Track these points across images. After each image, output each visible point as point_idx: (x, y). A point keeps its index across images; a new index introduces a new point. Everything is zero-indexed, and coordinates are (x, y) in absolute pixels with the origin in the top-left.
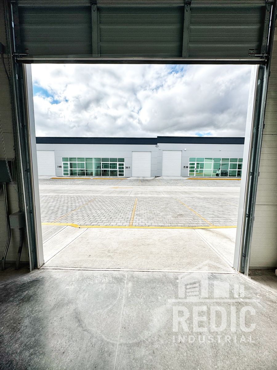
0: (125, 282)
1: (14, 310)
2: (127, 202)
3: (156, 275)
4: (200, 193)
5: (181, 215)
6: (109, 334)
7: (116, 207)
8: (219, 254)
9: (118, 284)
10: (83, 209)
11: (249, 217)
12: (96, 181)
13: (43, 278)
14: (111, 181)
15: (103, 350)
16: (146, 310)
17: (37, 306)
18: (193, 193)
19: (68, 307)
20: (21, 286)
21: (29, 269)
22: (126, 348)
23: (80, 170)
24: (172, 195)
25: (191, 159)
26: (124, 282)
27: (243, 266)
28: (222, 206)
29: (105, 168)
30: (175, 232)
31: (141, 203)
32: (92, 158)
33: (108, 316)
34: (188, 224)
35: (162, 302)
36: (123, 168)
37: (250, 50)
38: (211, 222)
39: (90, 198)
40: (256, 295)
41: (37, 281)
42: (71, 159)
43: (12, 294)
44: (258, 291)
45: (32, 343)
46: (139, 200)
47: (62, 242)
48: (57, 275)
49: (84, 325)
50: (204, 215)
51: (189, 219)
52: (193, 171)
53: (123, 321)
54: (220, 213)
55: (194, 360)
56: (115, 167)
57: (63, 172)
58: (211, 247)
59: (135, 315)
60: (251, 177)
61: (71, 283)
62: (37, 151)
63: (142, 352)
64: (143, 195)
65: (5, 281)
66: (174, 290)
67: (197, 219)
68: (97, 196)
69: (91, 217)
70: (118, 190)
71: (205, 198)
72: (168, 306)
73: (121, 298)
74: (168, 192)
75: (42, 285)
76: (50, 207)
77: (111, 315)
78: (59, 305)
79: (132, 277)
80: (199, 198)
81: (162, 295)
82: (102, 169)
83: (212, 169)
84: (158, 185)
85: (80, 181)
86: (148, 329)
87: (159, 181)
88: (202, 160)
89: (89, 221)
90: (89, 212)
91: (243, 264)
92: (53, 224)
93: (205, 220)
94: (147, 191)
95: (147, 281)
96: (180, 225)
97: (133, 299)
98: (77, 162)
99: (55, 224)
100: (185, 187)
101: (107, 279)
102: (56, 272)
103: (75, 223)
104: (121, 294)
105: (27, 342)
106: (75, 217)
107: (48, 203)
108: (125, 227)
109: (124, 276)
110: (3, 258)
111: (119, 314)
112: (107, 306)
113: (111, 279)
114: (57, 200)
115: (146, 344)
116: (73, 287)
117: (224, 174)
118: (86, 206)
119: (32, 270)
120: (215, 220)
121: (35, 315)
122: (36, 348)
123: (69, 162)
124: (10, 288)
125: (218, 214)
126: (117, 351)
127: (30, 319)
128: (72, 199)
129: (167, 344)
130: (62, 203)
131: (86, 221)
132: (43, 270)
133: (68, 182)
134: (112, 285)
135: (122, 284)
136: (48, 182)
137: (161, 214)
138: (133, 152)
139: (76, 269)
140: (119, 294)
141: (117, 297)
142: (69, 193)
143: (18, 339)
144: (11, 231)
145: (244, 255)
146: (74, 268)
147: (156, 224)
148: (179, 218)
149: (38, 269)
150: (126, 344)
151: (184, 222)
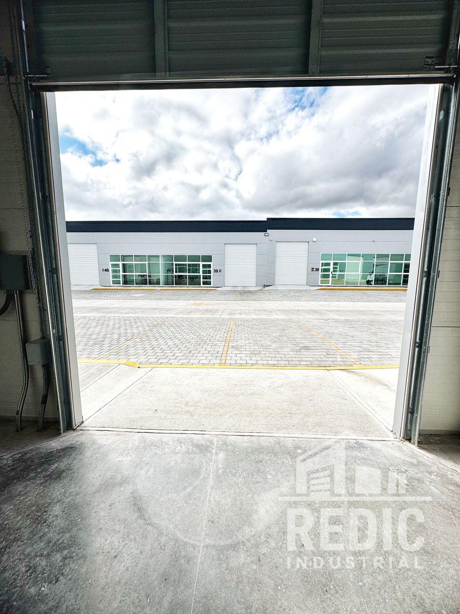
0: (214, 451)
1: (36, 491)
2: (216, 326)
3: (265, 442)
4: (338, 311)
5: (306, 348)
6: (187, 530)
7: (198, 334)
8: (370, 409)
9: (202, 455)
10: (145, 339)
11: (420, 347)
12: (166, 293)
13: (82, 444)
14: (189, 292)
15: (177, 555)
16: (247, 494)
17: (73, 486)
18: (327, 312)
19: (122, 489)
20: (48, 455)
21: (59, 430)
22: (214, 552)
23: (139, 275)
24: (292, 316)
25: (324, 257)
26: (211, 452)
27: (409, 428)
28: (375, 334)
29: (180, 272)
30: (296, 375)
31: (240, 328)
32: (158, 256)
33: (186, 503)
34: (317, 363)
35: (273, 483)
36: (210, 272)
37: (427, 57)
38: (357, 360)
39: (156, 321)
40: (431, 475)
41: (71, 448)
42: (124, 257)
43: (33, 467)
44: (434, 468)
45: (65, 542)
46: (237, 324)
47: (112, 389)
48: (104, 439)
49: (147, 516)
50: (346, 348)
51: (320, 353)
52: (328, 276)
53: (210, 511)
54: (372, 344)
55: (325, 573)
56: (197, 271)
57: (111, 279)
58: (355, 398)
59: (229, 502)
60: (425, 279)
61: (126, 452)
62: (68, 245)
63: (240, 558)
64: (243, 316)
65: (23, 448)
66: (292, 465)
67: (332, 353)
68: (167, 318)
69: (158, 351)
70: (202, 307)
71: (347, 321)
72: (284, 489)
73: (206, 475)
74: (284, 311)
75: (80, 454)
76: (91, 335)
77: (191, 502)
78: (108, 486)
79: (225, 444)
80: (337, 321)
81: (273, 473)
82: (175, 274)
83: (360, 273)
84: (268, 300)
85: (139, 293)
86: (250, 525)
87: (270, 292)
88: (342, 257)
89: (155, 357)
90: (154, 343)
91: (409, 425)
92: (96, 361)
93: (347, 356)
94: (249, 310)
95: (249, 450)
96: (304, 363)
97: (227, 477)
98: (134, 263)
99: (99, 361)
100: (314, 303)
101: (183, 447)
102: (101, 435)
103: (131, 360)
104: (207, 470)
105: (58, 540)
106: (132, 351)
107: (89, 328)
108: (213, 366)
109: (211, 442)
110: (18, 412)
111: (203, 500)
112: (185, 488)
113: (190, 447)
114: (103, 324)
115: (247, 547)
116: (129, 458)
117: (380, 280)
118: (150, 334)
119: (64, 432)
120: (364, 356)
121: (69, 499)
122: (73, 549)
123: (121, 263)
124: (30, 458)
125: (369, 346)
126: (200, 556)
127: (62, 505)
128: (127, 322)
129: (281, 547)
130: (110, 328)
131: (149, 357)
132: (81, 432)
133: (120, 295)
134: (192, 456)
135: (209, 454)
136: (87, 296)
137: (274, 346)
138: (226, 246)
139: (134, 430)
140: (204, 469)
141: (200, 475)
142: (122, 313)
143: (45, 534)
144: (28, 369)
145: (412, 410)
146: (131, 430)
147: (265, 362)
148: (303, 352)
149: (74, 430)
150: (214, 546)
151: (311, 359)
